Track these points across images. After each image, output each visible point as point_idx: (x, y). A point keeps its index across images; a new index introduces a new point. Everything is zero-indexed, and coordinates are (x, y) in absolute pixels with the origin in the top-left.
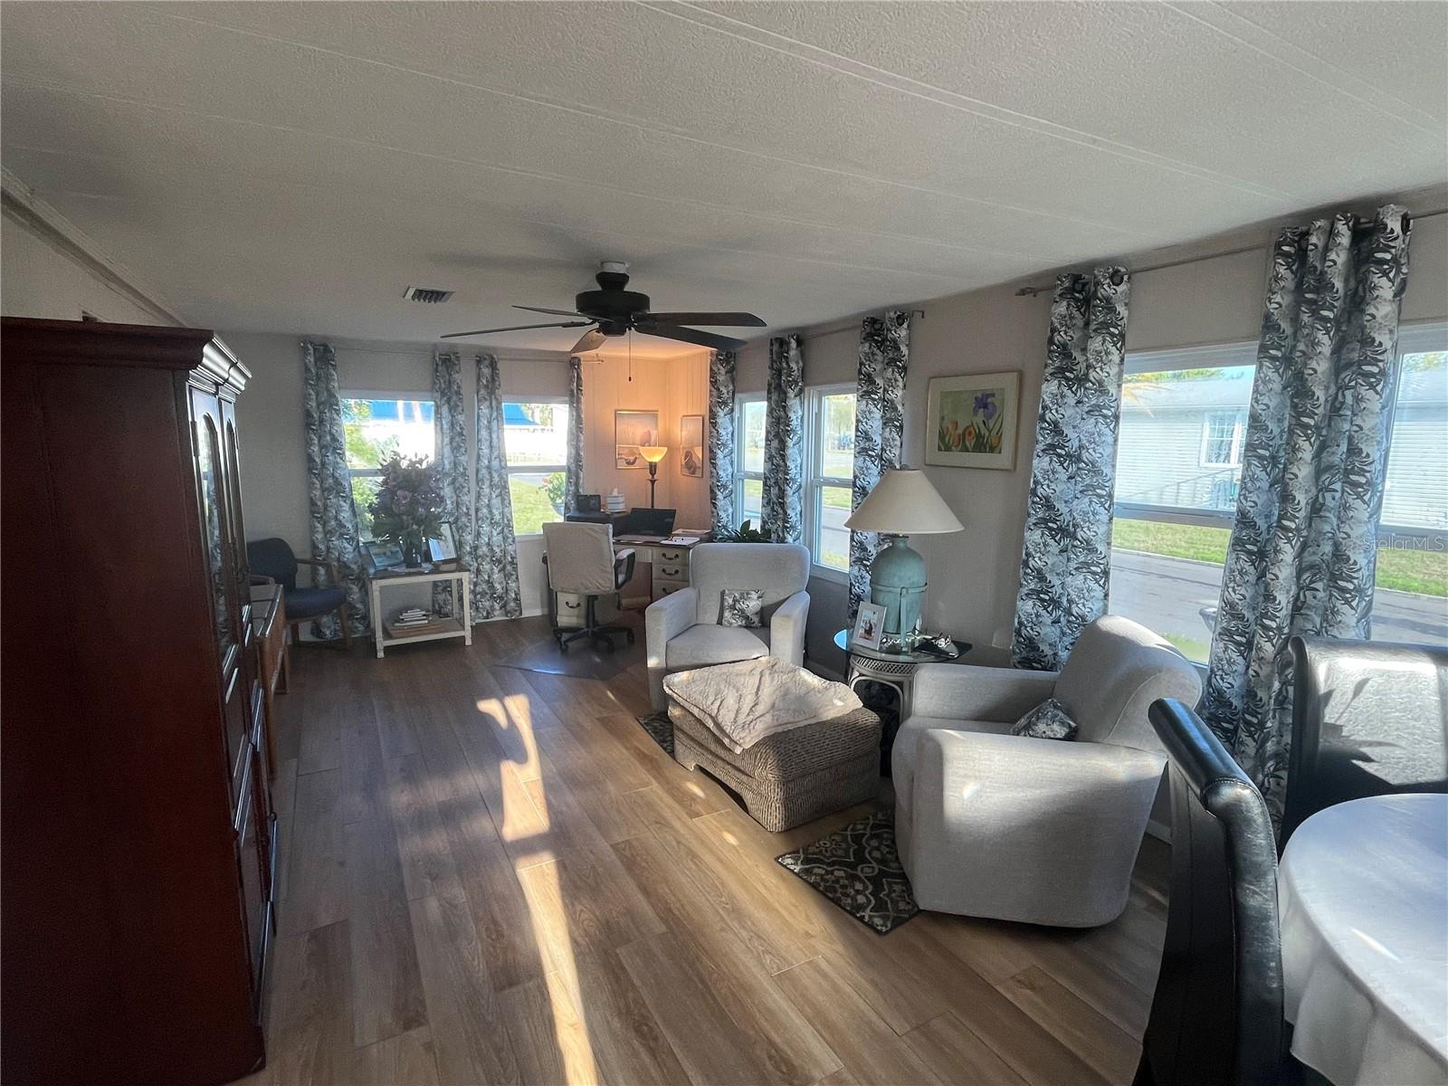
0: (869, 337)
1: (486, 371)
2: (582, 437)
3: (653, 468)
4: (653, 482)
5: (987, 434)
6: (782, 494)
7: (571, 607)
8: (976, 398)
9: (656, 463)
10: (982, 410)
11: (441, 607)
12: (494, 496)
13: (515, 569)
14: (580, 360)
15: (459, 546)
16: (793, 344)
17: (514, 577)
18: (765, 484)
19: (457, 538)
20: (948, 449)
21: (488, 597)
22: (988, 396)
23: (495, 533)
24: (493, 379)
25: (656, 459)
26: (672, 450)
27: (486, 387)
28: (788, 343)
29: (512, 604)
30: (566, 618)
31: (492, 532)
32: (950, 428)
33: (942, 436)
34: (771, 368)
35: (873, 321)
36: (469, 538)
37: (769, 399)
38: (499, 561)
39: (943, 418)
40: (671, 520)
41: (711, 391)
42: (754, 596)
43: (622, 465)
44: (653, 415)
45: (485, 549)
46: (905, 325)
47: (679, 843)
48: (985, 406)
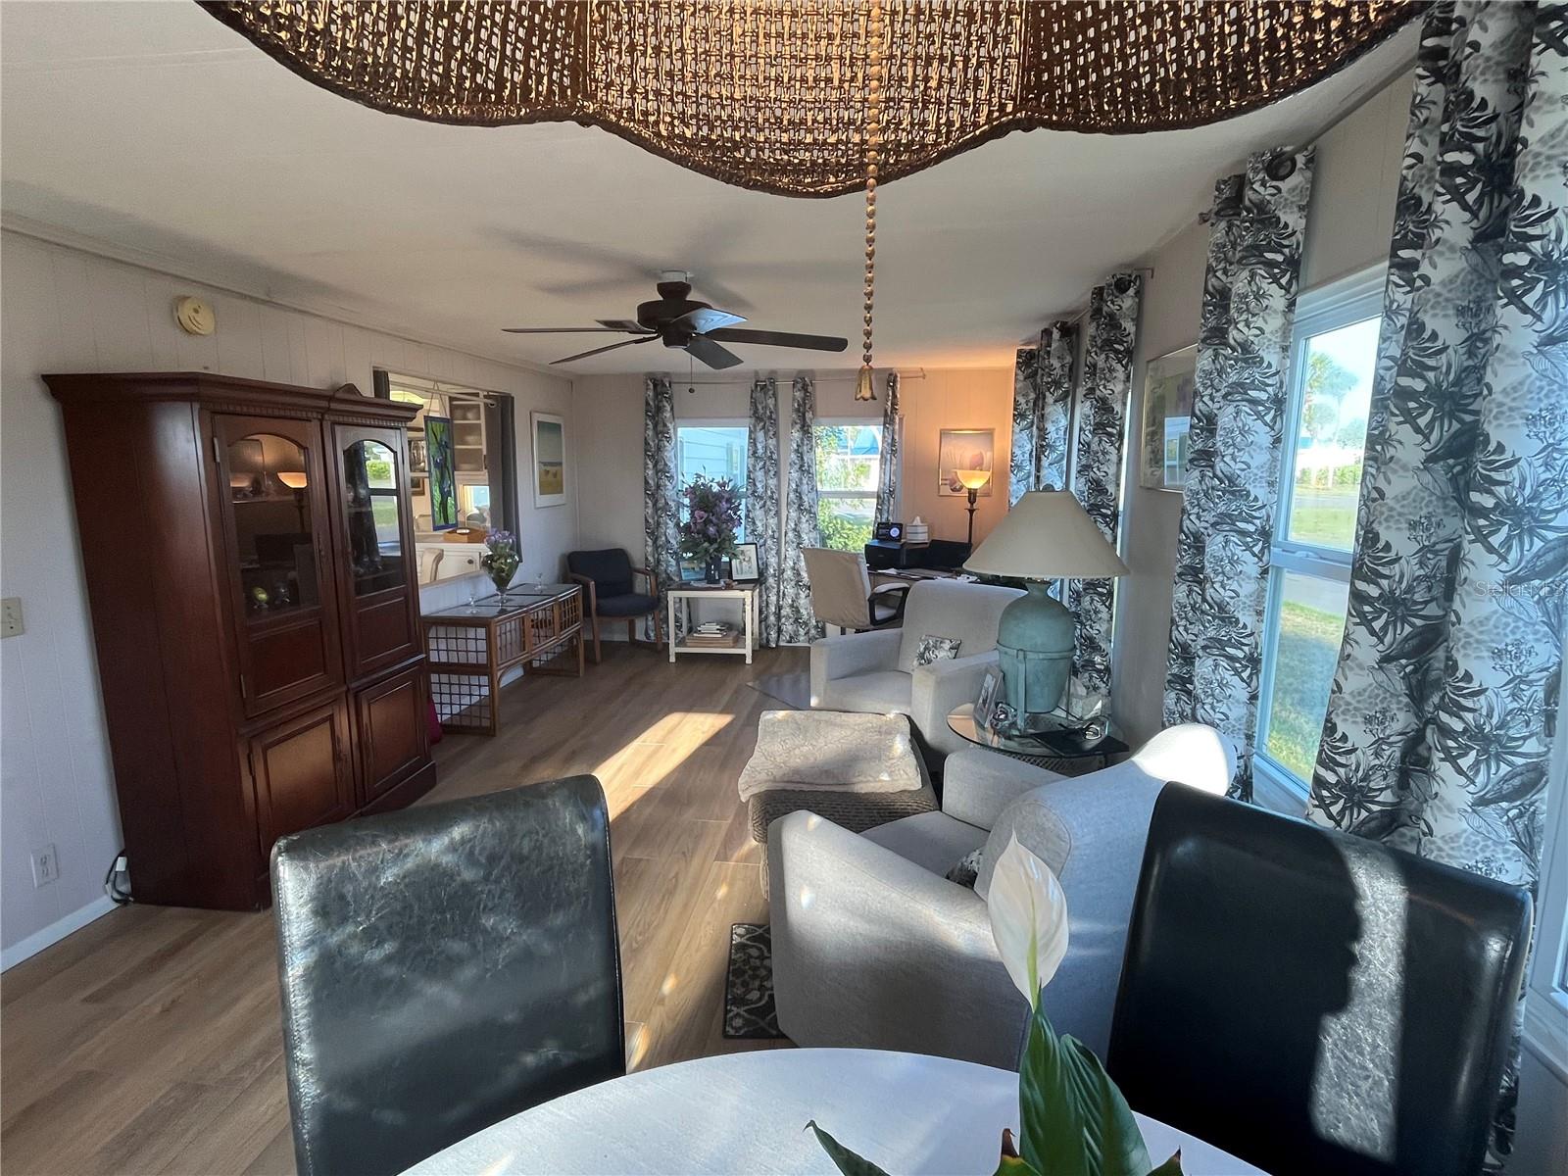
1: (798, 394)
3: (972, 495)
4: (971, 511)
9: (977, 490)
12: (804, 520)
15: (764, 568)
16: (1056, 334)
19: (764, 560)
21: (791, 621)
24: (804, 402)
25: (978, 485)
26: (991, 474)
27: (797, 410)
31: (798, 557)
36: (773, 561)
42: (947, 645)
43: (945, 491)
44: (988, 434)
45: (790, 572)
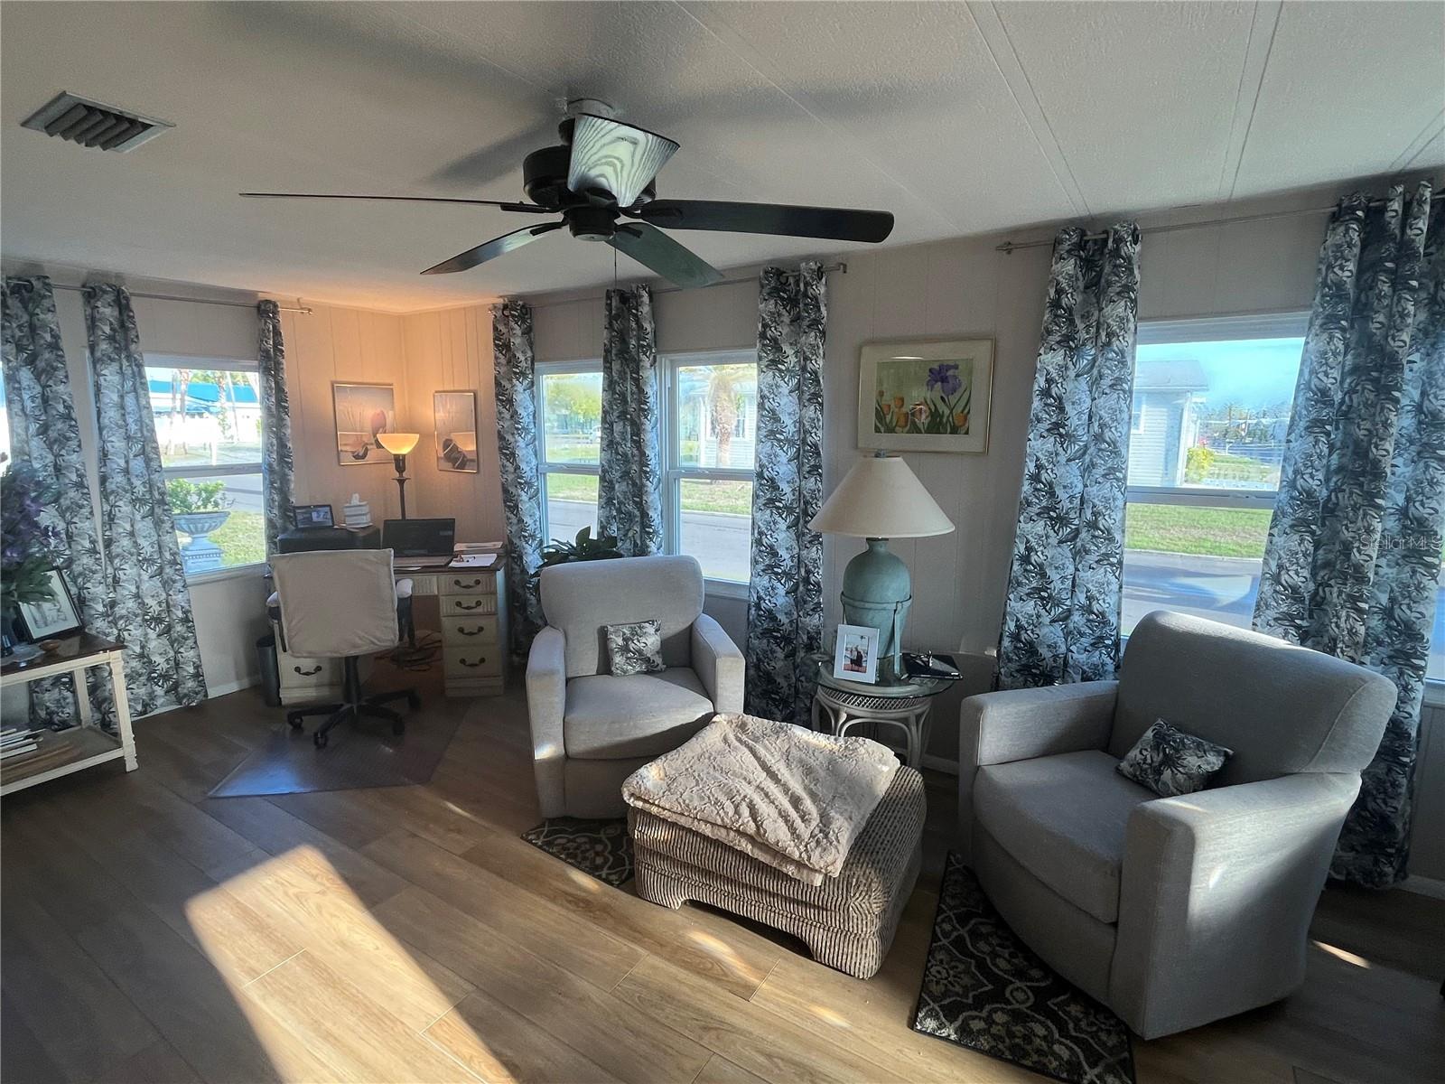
0: (775, 292)
1: (108, 312)
2: (288, 421)
3: (400, 462)
4: (401, 482)
5: (947, 412)
6: (638, 492)
7: (307, 674)
8: (930, 370)
9: (404, 456)
10: (940, 383)
11: (50, 714)
12: (138, 517)
13: (191, 629)
14: (275, 306)
15: (80, 604)
16: (646, 298)
17: (190, 642)
18: (602, 479)
19: (74, 590)
20: (891, 430)
21: (143, 679)
22: (949, 368)
23: (145, 576)
24: (122, 325)
25: (405, 450)
26: (425, 437)
27: (111, 339)
28: (638, 297)
29: (190, 684)
30: (295, 689)
31: (140, 575)
32: (893, 406)
33: (880, 415)
34: (610, 327)
35: (779, 273)
36: (98, 590)
37: (608, 370)
38: (158, 620)
39: (881, 394)
40: (450, 533)
41: (496, 358)
42: (650, 629)
43: (348, 460)
44: (387, 390)
45: (131, 604)
46: (824, 280)
47: (769, 1056)
48: (944, 380)
